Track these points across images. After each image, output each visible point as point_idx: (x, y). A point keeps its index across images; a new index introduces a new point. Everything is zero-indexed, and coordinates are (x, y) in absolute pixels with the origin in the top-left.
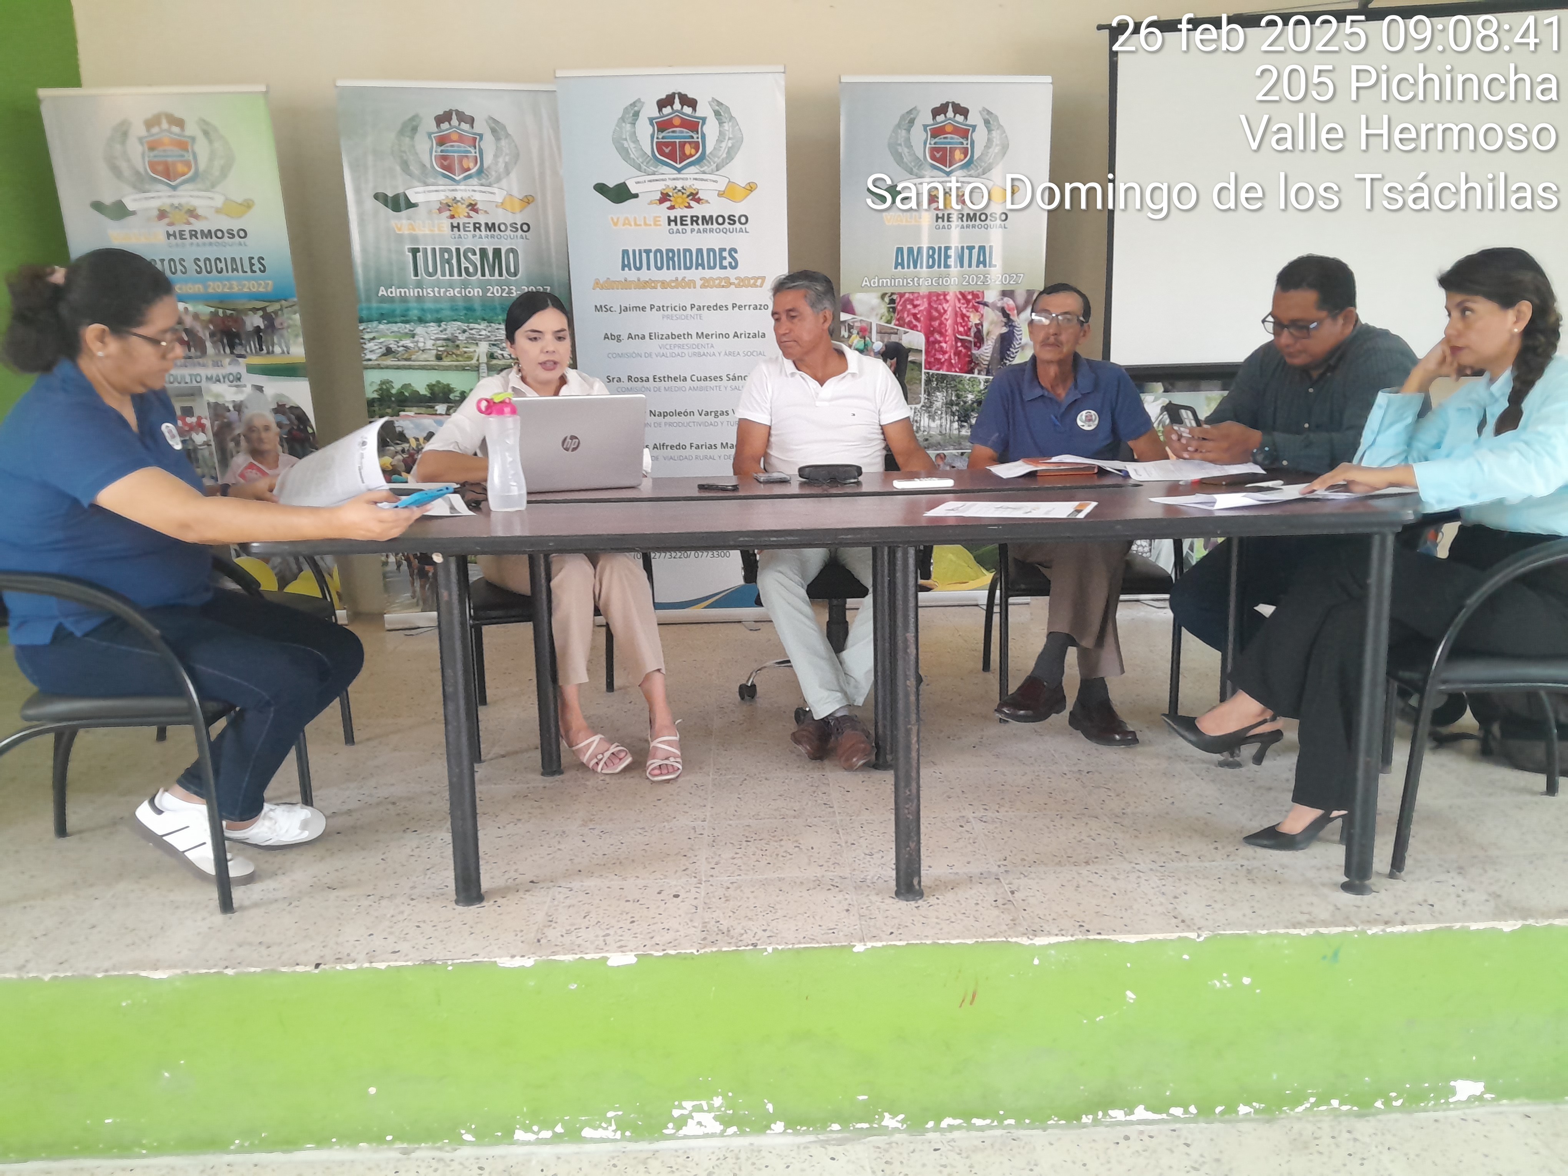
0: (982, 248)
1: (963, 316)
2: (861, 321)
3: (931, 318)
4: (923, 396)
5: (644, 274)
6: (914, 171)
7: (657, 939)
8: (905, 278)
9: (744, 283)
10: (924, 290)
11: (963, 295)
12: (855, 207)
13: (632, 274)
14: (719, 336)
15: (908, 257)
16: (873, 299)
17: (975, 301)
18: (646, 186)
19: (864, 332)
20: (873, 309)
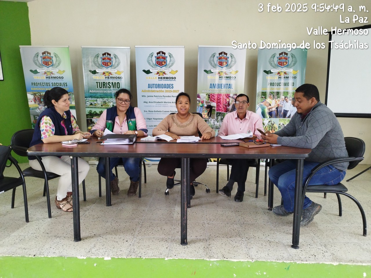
0: (230, 84)
1: (225, 99)
2: (202, 100)
3: (218, 100)
4: (216, 117)
5: (153, 89)
6: (214, 67)
7: (117, 254)
8: (212, 90)
9: (175, 91)
10: (216, 93)
11: (225, 95)
12: (201, 75)
13: (150, 89)
14: (169, 102)
15: (212, 86)
16: (205, 95)
17: (228, 96)
18: (154, 71)
19: (202, 102)
20: (205, 97)
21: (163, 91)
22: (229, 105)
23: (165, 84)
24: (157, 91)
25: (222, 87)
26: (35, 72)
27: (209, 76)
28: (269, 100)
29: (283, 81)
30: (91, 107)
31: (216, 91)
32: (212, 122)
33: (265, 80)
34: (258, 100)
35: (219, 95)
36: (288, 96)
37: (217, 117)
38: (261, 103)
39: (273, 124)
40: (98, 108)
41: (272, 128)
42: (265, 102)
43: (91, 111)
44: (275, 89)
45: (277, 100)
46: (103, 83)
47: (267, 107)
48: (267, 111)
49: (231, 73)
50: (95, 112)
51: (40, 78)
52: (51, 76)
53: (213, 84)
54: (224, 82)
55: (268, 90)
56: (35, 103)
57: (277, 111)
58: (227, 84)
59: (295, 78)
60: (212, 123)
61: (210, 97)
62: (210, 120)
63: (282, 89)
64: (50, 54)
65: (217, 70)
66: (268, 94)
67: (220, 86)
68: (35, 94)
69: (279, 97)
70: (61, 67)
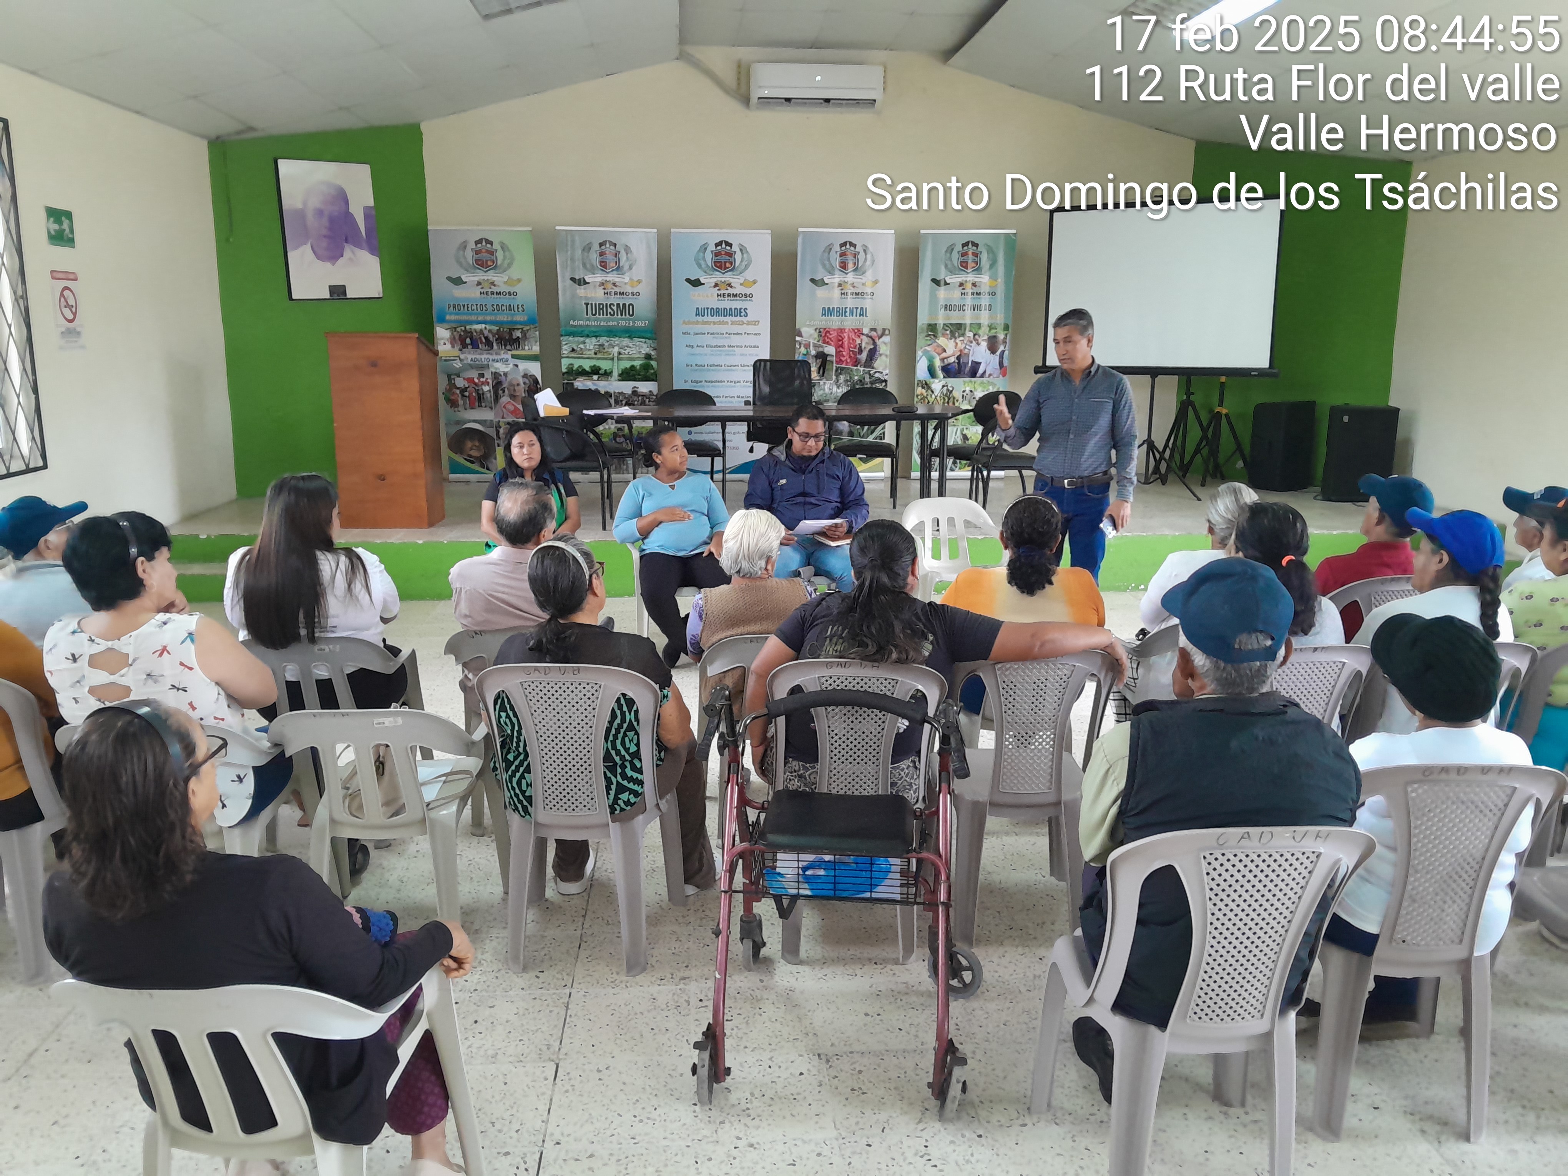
0: (862, 308)
1: (853, 340)
2: (805, 341)
5: (705, 319)
6: (831, 272)
8: (826, 321)
9: (749, 323)
10: (835, 327)
11: (853, 330)
12: (803, 288)
13: (700, 318)
14: (738, 346)
15: (828, 312)
16: (811, 331)
17: (859, 332)
18: (708, 280)
19: (807, 346)
20: (811, 335)
21: (727, 323)
22: (861, 351)
23: (731, 309)
24: (714, 323)
25: (847, 314)
26: (458, 281)
27: (820, 292)
28: (942, 341)
29: (969, 301)
30: (572, 357)
31: (834, 322)
32: (827, 387)
33: (933, 298)
34: (921, 340)
35: (841, 331)
36: (981, 332)
37: (837, 376)
38: (928, 348)
39: (951, 391)
40: (588, 358)
41: (949, 399)
42: (935, 344)
43: (572, 364)
44: (955, 318)
45: (957, 341)
46: (600, 304)
47: (939, 354)
48: (938, 363)
49: (864, 284)
50: (580, 366)
51: (469, 293)
52: (490, 290)
53: (829, 308)
54: (850, 303)
55: (940, 322)
56: (453, 347)
57: (959, 363)
58: (857, 308)
59: (993, 294)
60: (827, 390)
61: (824, 334)
62: (822, 383)
63: (968, 318)
64: (491, 243)
65: (836, 279)
66: (940, 328)
67: (842, 312)
68: (453, 329)
69: (963, 335)
70: (514, 272)
